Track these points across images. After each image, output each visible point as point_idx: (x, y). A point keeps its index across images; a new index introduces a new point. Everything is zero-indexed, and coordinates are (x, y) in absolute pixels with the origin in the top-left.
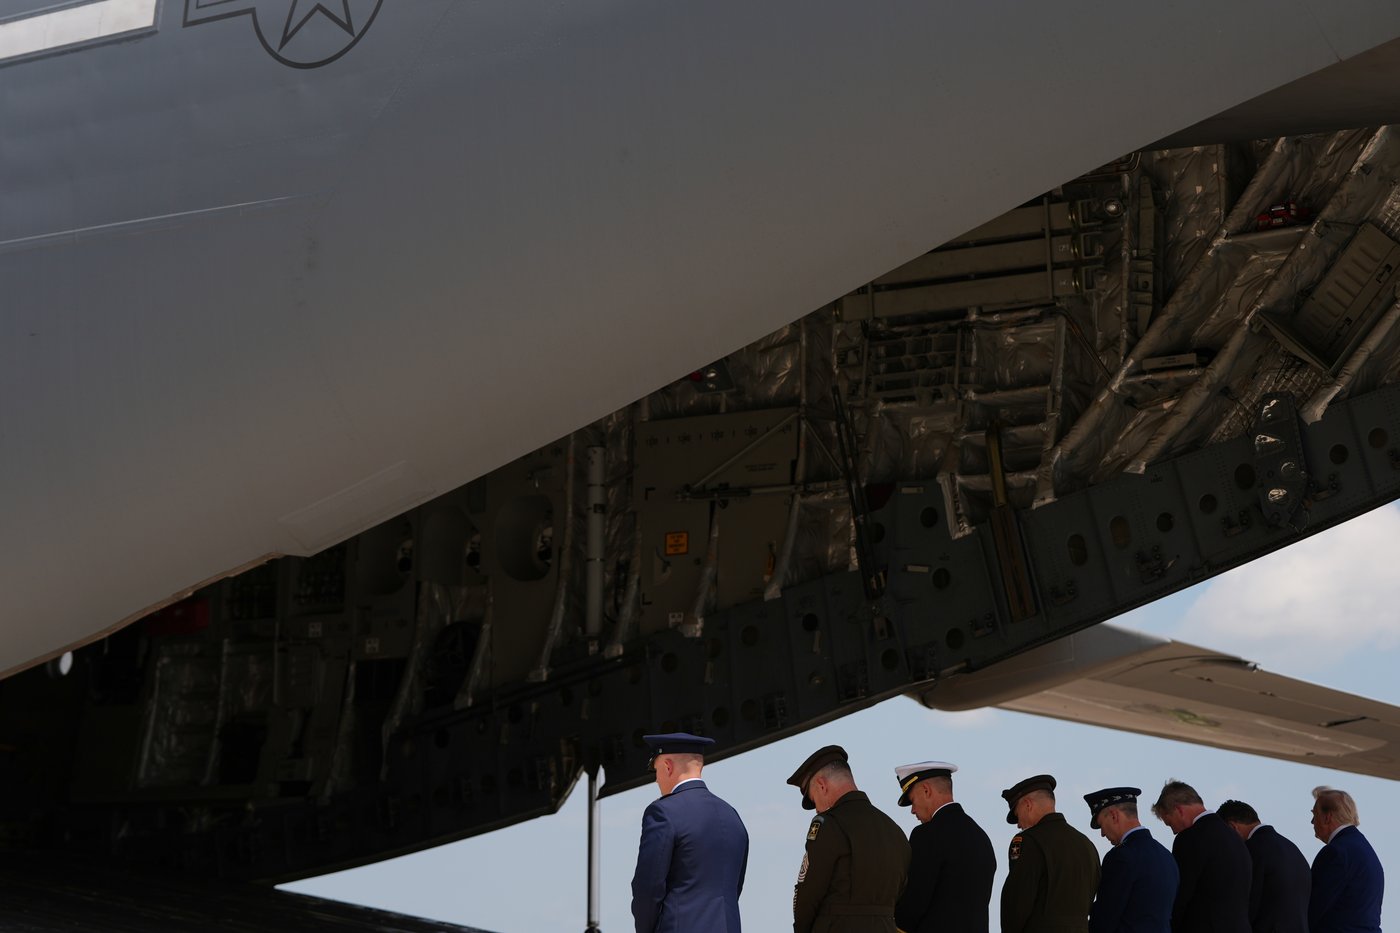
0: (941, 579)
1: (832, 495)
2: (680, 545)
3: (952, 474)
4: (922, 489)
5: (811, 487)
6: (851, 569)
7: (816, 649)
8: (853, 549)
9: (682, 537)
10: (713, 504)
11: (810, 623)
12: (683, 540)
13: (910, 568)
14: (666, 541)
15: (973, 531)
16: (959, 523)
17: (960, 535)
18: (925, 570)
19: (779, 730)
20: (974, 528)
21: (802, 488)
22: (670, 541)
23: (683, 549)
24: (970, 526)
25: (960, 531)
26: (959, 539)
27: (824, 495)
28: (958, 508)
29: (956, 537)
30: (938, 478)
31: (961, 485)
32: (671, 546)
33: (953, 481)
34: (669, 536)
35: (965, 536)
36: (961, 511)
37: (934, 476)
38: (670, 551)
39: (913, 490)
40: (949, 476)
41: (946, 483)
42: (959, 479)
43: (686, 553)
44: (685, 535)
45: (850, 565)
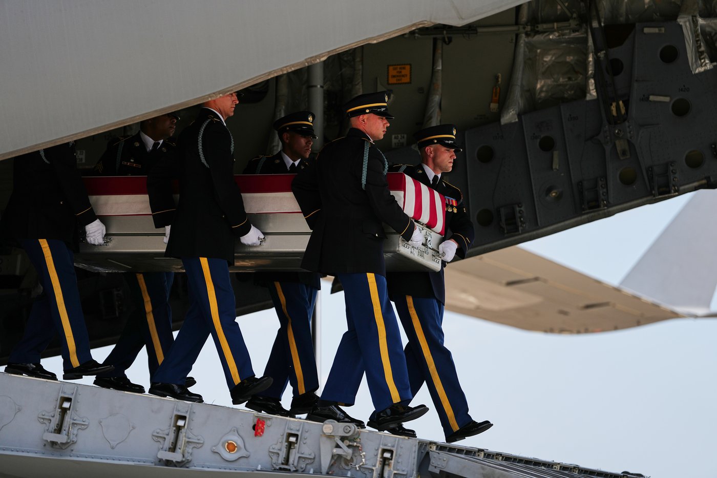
0: (681, 109)
1: (557, 34)
2: (403, 76)
3: (694, 17)
4: (663, 29)
5: (541, 27)
6: (588, 98)
7: (556, 166)
8: (592, 81)
9: (404, 68)
10: (435, 40)
11: (547, 145)
12: (406, 71)
13: (652, 98)
14: (388, 73)
15: (714, 66)
16: (700, 60)
17: (702, 69)
18: (667, 99)
19: (519, 234)
20: (715, 64)
21: (529, 28)
22: (392, 72)
23: (407, 79)
24: (712, 61)
25: (701, 66)
26: (700, 73)
27: (549, 35)
28: (700, 46)
29: (697, 71)
30: (678, 20)
31: (702, 26)
32: (394, 76)
33: (695, 23)
34: (391, 68)
35: (706, 72)
36: (703, 49)
37: (674, 17)
38: (392, 80)
39: (656, 30)
40: (691, 18)
41: (688, 24)
42: (701, 21)
43: (410, 83)
44: (408, 67)
45: (588, 95)
